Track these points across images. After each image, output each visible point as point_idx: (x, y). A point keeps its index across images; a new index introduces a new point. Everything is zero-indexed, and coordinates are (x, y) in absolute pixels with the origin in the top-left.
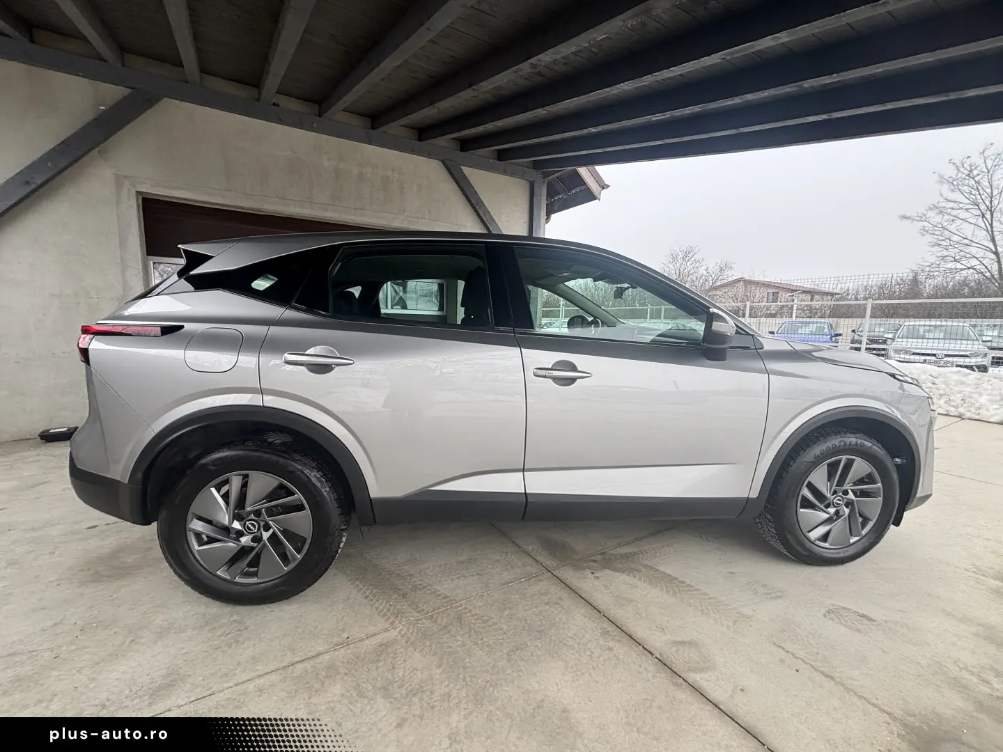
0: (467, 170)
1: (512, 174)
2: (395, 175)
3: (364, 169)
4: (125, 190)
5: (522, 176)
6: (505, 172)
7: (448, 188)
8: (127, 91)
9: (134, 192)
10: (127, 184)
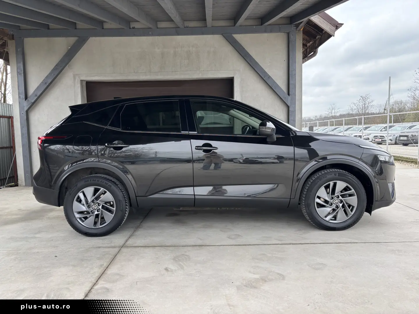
0: (237, 37)
1: (271, 31)
2: (194, 49)
3: (177, 50)
4: (77, 80)
5: (280, 31)
6: (265, 32)
7: (227, 49)
8: (76, 38)
9: (79, 81)
10: (77, 78)
